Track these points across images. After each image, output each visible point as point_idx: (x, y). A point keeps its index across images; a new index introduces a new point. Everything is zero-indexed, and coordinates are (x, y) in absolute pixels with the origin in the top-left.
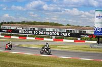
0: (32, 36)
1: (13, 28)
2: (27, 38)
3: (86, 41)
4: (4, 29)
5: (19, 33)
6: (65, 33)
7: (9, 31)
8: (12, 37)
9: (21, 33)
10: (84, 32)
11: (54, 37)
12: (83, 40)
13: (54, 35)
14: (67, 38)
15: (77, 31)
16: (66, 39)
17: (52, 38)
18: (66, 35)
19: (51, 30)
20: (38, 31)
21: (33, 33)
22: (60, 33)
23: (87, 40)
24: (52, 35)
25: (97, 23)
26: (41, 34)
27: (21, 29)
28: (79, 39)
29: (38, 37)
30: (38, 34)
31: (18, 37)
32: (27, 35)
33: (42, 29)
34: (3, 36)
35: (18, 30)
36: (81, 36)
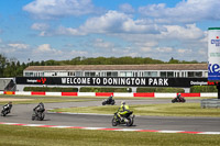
0: (88, 90)
1: (48, 74)
2: (80, 94)
3: (202, 95)
4: (30, 78)
5: (61, 84)
6: (158, 79)
7: (40, 80)
8: (48, 94)
9: (66, 84)
10: (197, 74)
11: (134, 89)
12: (196, 92)
13: (135, 85)
14: (161, 88)
15: (183, 73)
16: (160, 91)
17: (130, 91)
18: (160, 82)
19: (129, 75)
20: (102, 79)
21: (92, 84)
22: (147, 79)
23: (204, 92)
24: (131, 85)
25: (213, 55)
26: (108, 84)
27: (66, 74)
28: (187, 90)
29: (102, 90)
30: (102, 84)
31: (59, 94)
32: (79, 87)
33: (109, 74)
34: (29, 93)
35: (60, 78)
36: (192, 83)
